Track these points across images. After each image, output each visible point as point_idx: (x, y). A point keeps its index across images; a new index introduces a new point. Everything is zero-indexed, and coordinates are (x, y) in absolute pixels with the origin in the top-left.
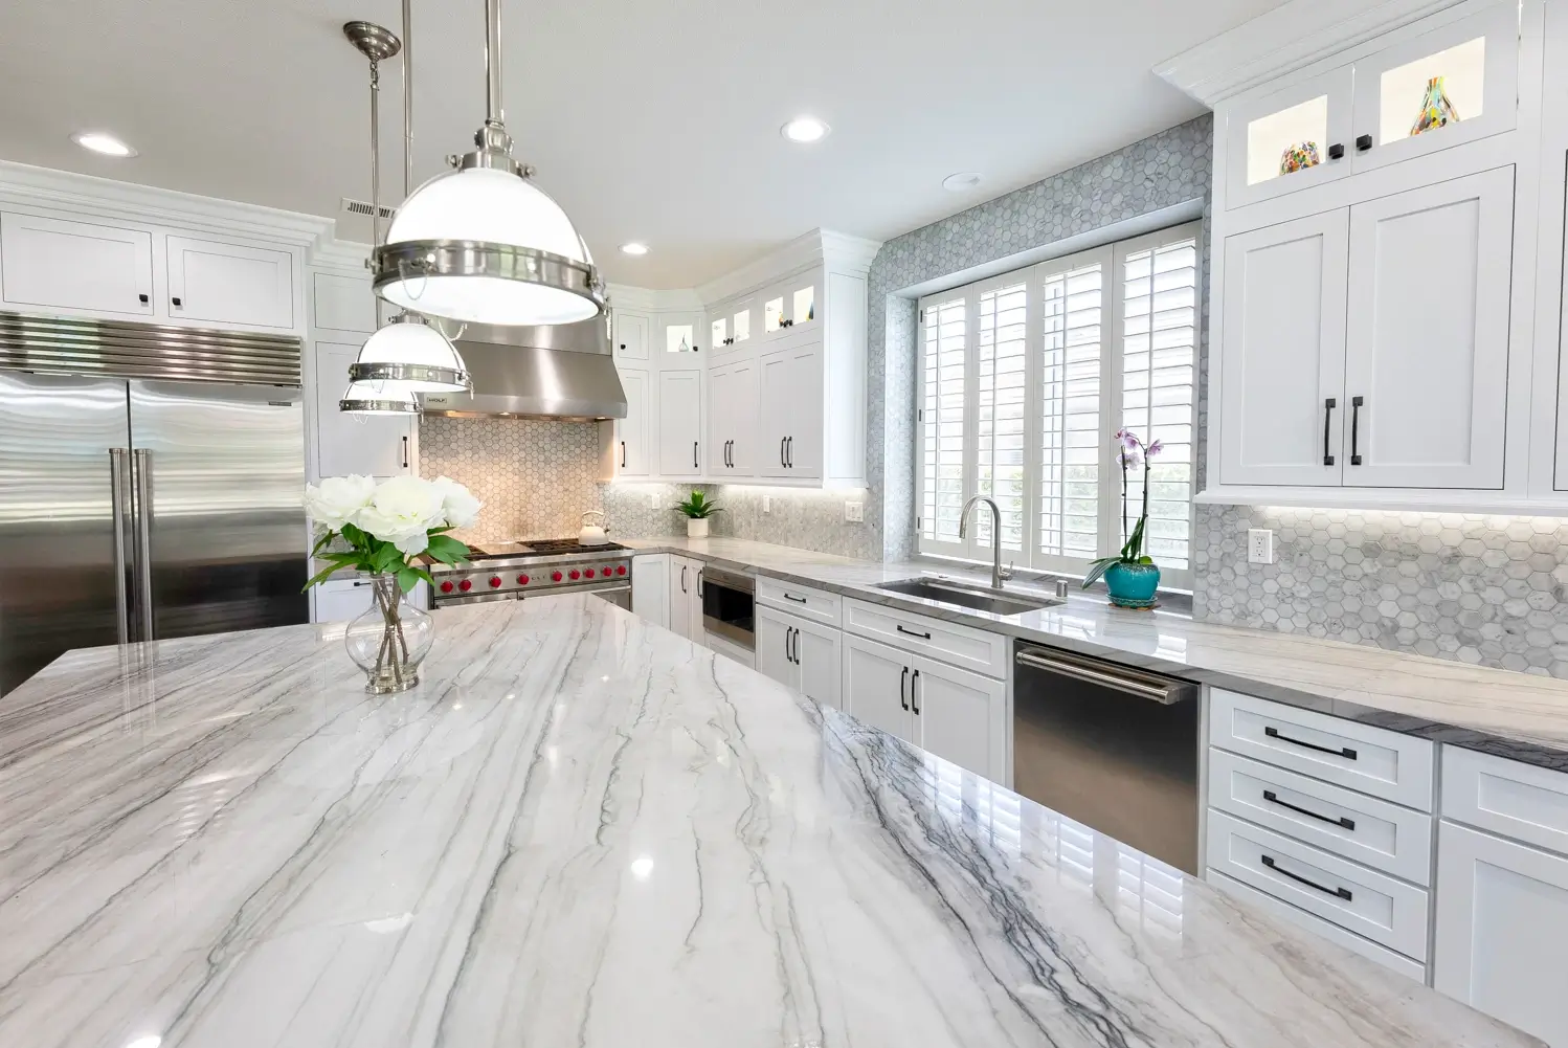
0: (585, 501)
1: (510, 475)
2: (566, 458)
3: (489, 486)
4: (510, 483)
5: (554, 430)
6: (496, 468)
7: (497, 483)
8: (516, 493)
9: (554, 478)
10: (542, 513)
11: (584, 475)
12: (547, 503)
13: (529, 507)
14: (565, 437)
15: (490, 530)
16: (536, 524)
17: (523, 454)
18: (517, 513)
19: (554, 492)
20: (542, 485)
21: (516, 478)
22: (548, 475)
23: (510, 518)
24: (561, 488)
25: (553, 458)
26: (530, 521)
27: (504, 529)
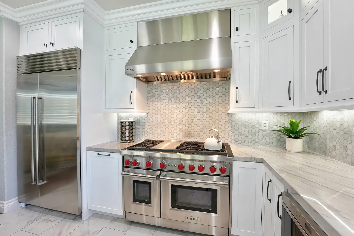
0: (220, 123)
1: (184, 109)
2: (211, 100)
3: (175, 114)
4: (184, 113)
5: (205, 86)
6: (178, 106)
7: (178, 113)
8: (187, 118)
9: (205, 111)
10: (199, 128)
11: (220, 109)
12: (201, 123)
13: (192, 124)
14: (211, 90)
15: (175, 134)
16: (196, 133)
17: (190, 99)
18: (187, 128)
19: (205, 118)
20: (199, 114)
21: (187, 111)
22: (202, 109)
23: (184, 130)
24: (208, 116)
25: (204, 100)
26: (192, 131)
27: (181, 135)
